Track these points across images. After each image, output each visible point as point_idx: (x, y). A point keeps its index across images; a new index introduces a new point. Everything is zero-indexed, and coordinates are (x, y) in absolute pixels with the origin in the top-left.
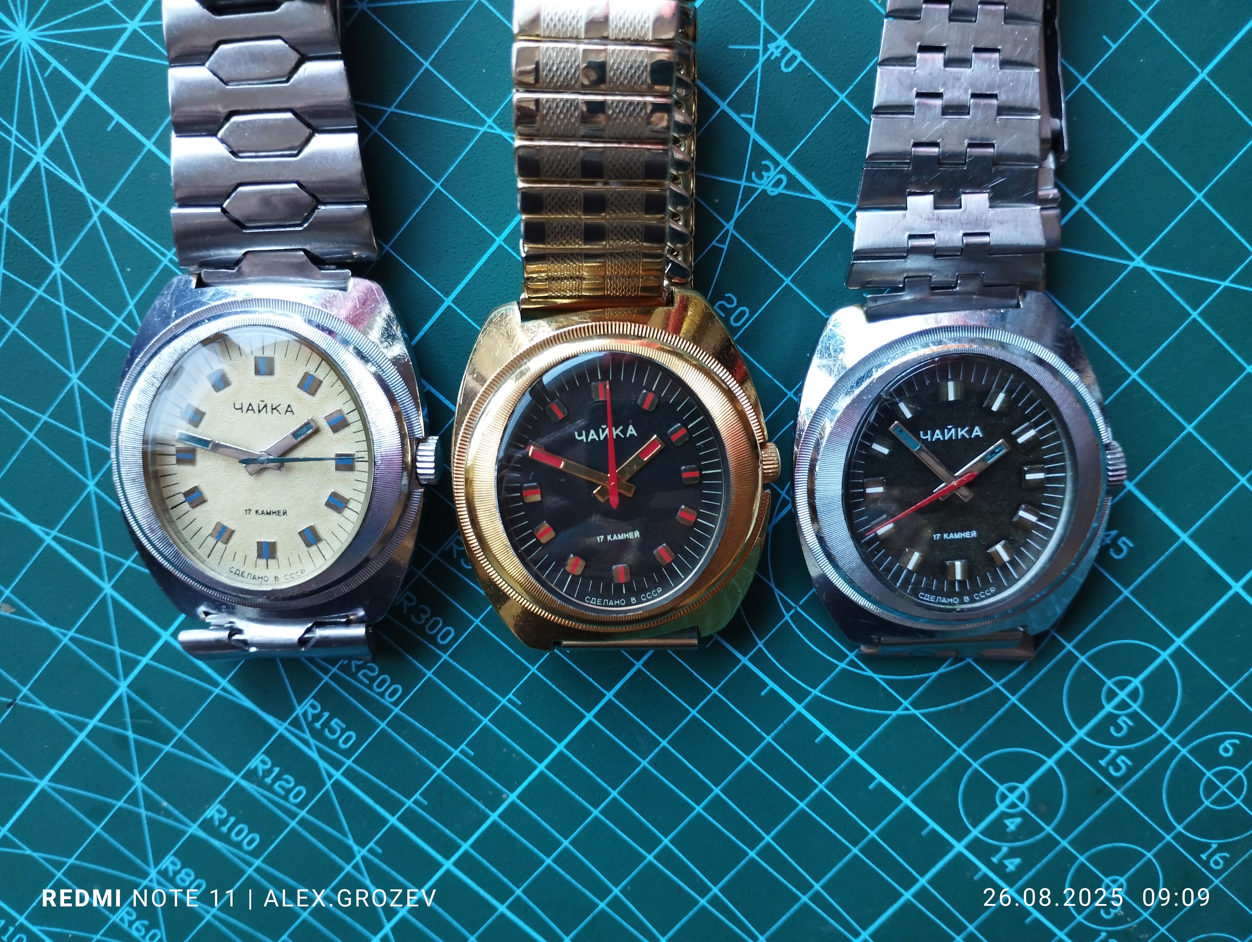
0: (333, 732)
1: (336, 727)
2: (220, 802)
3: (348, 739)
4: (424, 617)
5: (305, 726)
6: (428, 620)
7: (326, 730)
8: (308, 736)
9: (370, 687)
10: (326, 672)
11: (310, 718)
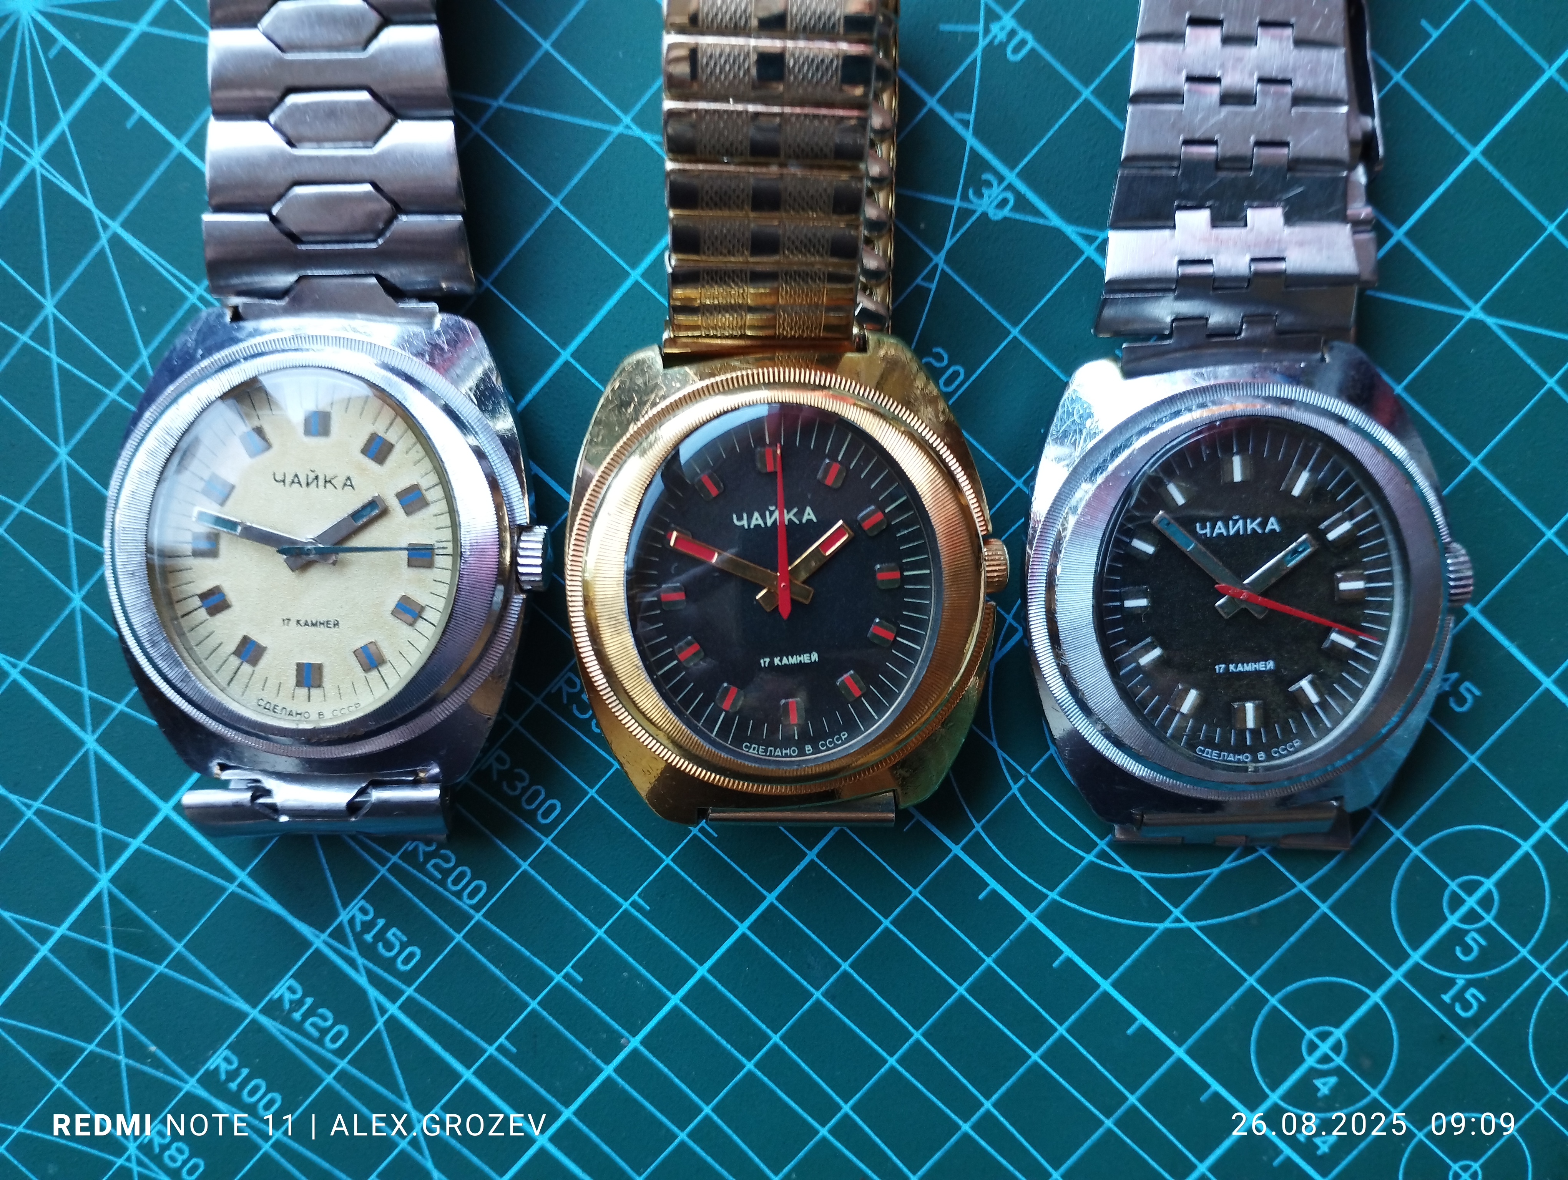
0: (389, 946)
1: (393, 939)
2: (228, 1047)
3: (411, 956)
4: (520, 785)
5: (351, 938)
6: (525, 790)
7: (380, 945)
8: (354, 953)
9: (442, 883)
10: (383, 861)
11: (358, 928)
